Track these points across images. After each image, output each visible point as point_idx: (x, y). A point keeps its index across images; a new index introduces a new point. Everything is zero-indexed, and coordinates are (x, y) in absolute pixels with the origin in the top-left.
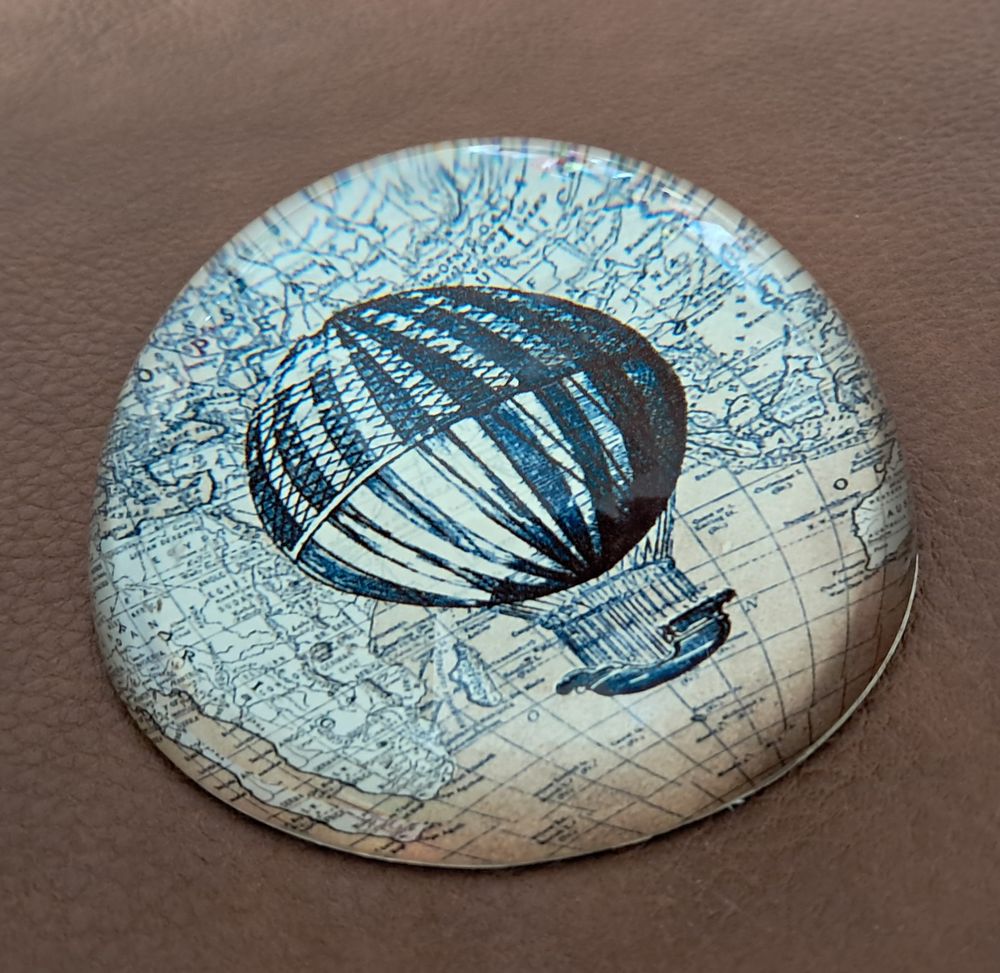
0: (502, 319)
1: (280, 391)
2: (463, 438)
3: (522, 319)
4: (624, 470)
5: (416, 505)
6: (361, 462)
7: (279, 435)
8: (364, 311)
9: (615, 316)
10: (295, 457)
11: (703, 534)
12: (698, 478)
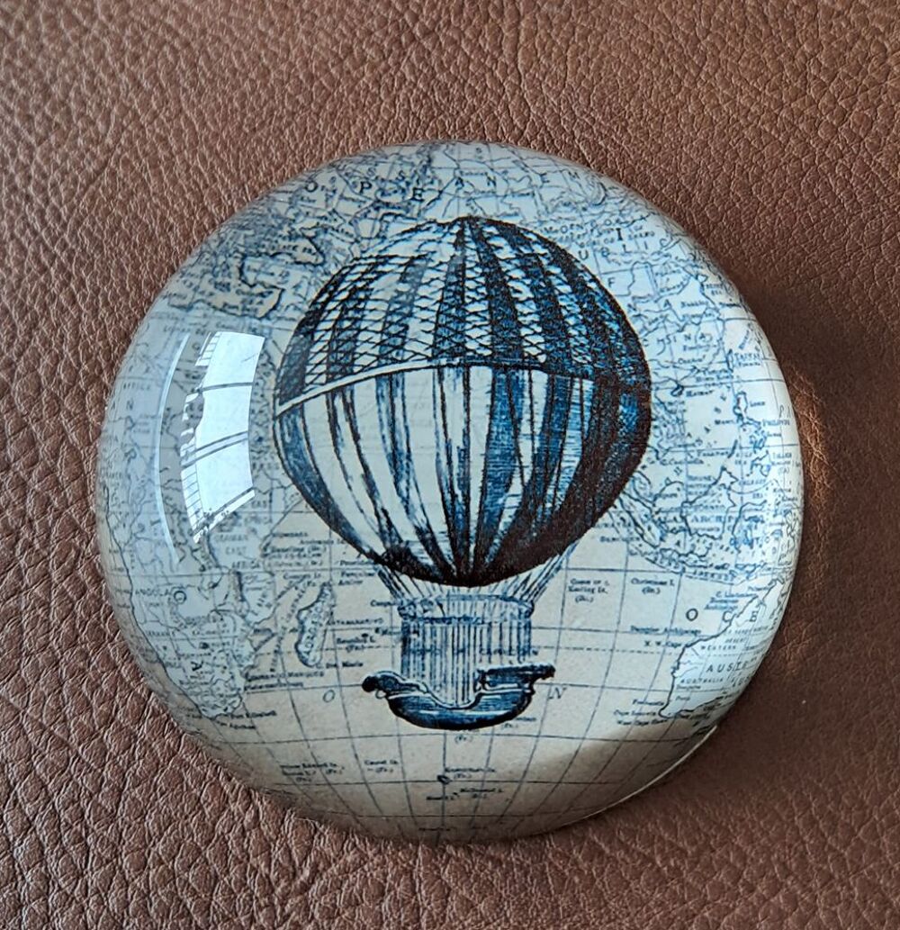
0: (573, 296)
1: (384, 254)
2: (472, 384)
3: (585, 306)
4: (559, 494)
5: (397, 423)
6: (390, 356)
7: (355, 290)
8: (489, 226)
9: (644, 349)
10: (349, 319)
11: (571, 596)
12: (603, 539)
